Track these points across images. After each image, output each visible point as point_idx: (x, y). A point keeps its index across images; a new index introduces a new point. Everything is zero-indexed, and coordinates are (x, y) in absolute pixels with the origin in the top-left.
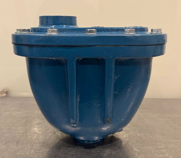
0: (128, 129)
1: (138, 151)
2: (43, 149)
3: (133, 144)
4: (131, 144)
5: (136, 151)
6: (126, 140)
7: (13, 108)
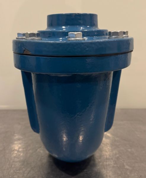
0: (118, 144)
1: (130, 168)
2: (24, 169)
3: (124, 161)
4: (121, 160)
5: (127, 169)
6: (116, 156)
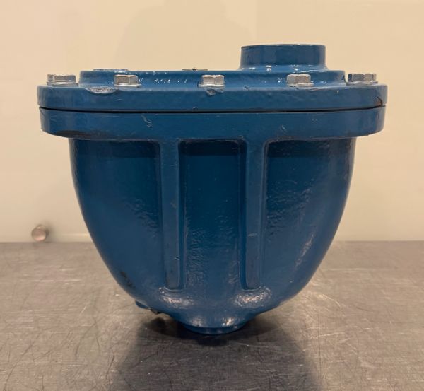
1: (372, 367)
3: (358, 352)
4: (352, 351)
7: (63, 270)
